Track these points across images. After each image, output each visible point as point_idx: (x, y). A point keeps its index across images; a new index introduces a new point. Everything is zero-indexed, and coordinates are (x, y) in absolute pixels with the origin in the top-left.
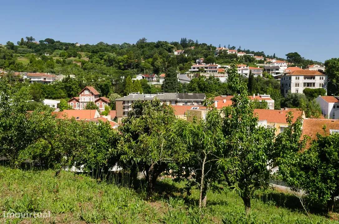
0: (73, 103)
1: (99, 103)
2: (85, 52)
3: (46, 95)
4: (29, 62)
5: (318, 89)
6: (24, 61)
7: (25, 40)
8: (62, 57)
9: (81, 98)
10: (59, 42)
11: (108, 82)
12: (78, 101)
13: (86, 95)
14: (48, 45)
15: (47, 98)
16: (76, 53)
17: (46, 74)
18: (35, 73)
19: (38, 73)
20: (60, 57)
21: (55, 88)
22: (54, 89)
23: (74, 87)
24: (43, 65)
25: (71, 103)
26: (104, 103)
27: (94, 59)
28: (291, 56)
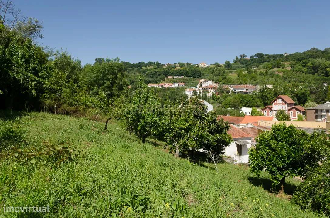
0: (266, 111)
1: (293, 112)
2: (289, 61)
3: (244, 104)
4: (237, 76)
6: (233, 76)
7: (239, 58)
8: (266, 69)
9: (274, 107)
10: (267, 55)
11: (306, 91)
12: (271, 109)
13: (279, 103)
14: (257, 59)
15: (245, 106)
16: (280, 64)
17: (248, 85)
18: (239, 86)
19: (242, 85)
20: (264, 69)
21: (252, 97)
22: (252, 99)
23: (269, 96)
24: (247, 78)
25: (264, 111)
26: (298, 112)
27: (296, 67)
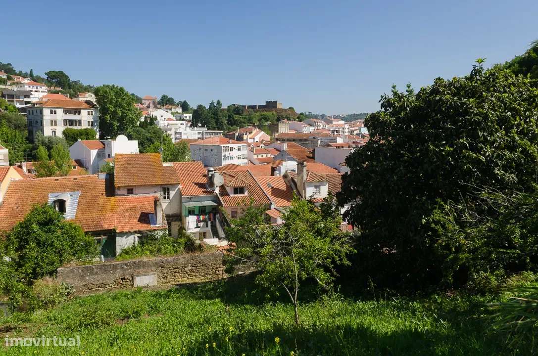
5: (84, 130)
28: (54, 76)
